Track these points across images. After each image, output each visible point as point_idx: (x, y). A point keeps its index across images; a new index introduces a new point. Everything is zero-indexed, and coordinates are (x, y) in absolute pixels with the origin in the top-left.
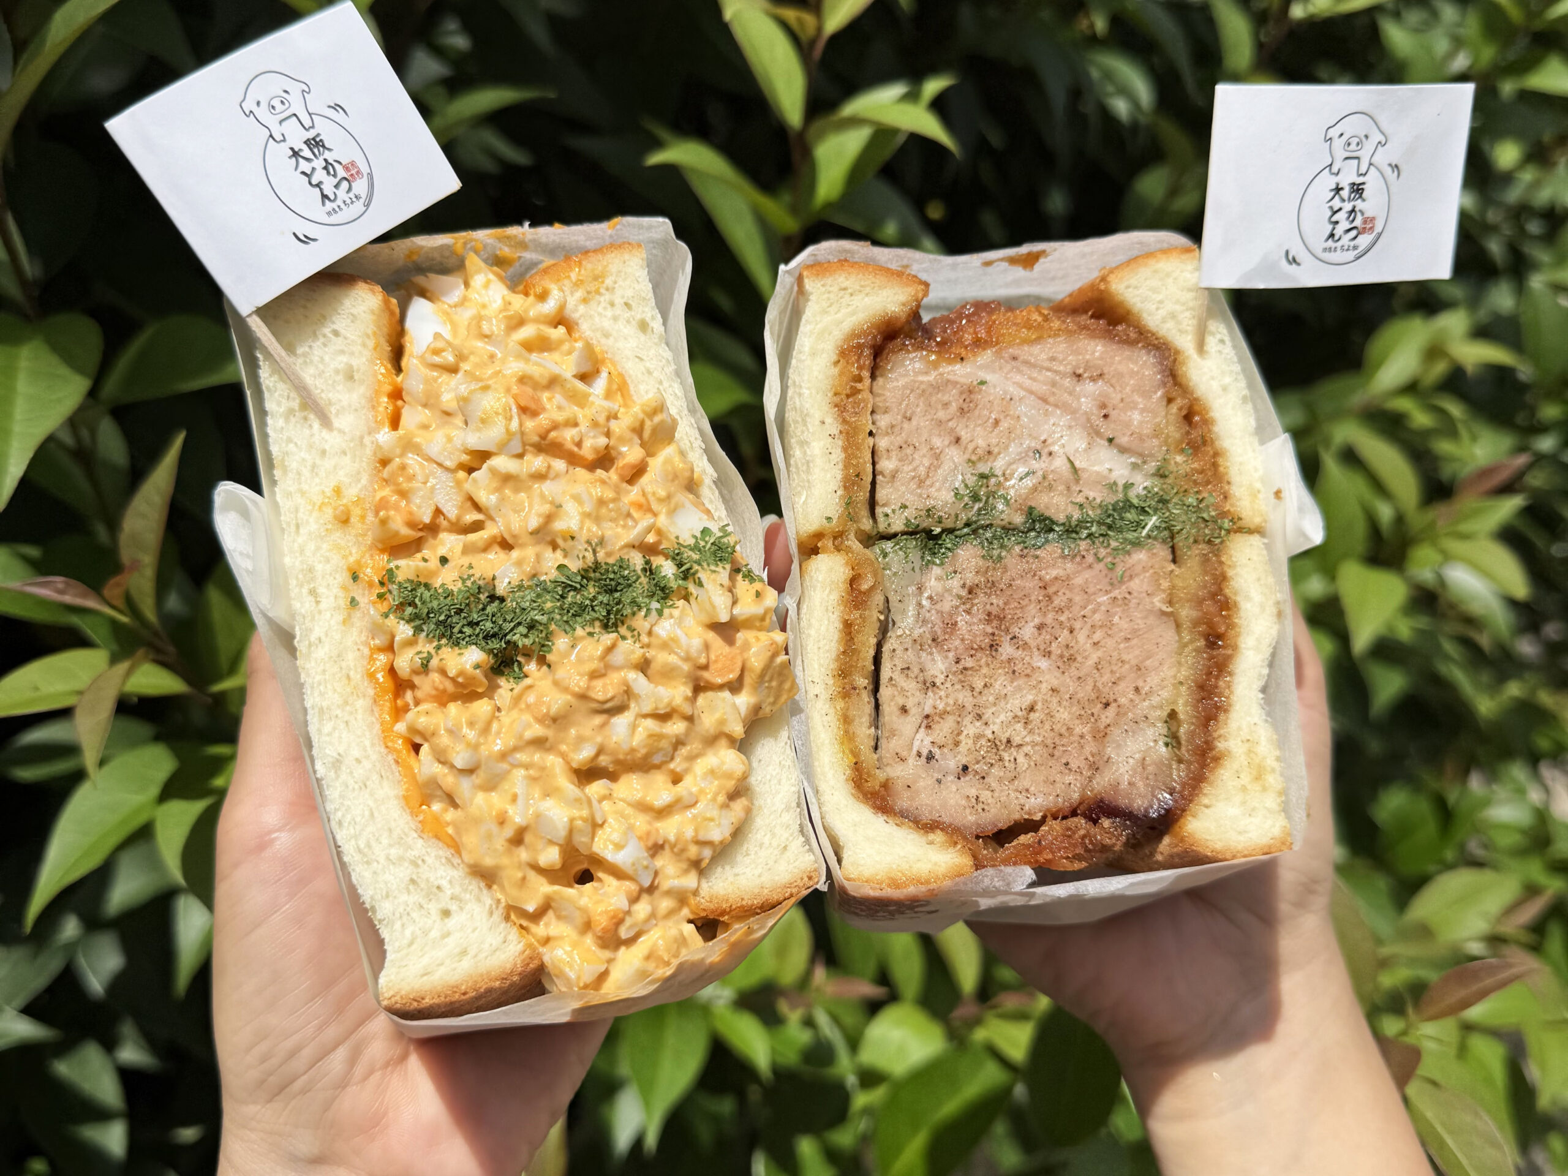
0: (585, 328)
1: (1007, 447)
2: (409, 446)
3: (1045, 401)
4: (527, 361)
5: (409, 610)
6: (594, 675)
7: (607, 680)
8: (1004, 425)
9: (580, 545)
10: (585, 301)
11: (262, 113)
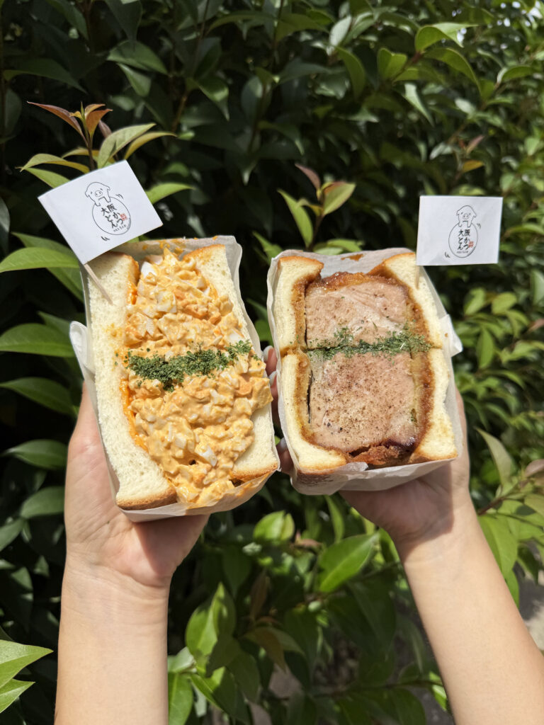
0: (203, 273)
1: (352, 319)
2: (138, 310)
3: (364, 304)
4: (181, 282)
5: (135, 366)
6: (198, 390)
7: (202, 392)
8: (351, 312)
9: (195, 345)
10: (203, 264)
11: (93, 196)
